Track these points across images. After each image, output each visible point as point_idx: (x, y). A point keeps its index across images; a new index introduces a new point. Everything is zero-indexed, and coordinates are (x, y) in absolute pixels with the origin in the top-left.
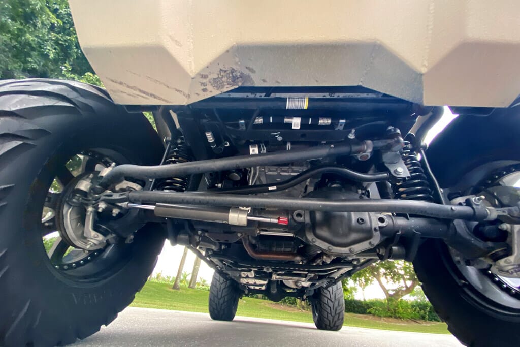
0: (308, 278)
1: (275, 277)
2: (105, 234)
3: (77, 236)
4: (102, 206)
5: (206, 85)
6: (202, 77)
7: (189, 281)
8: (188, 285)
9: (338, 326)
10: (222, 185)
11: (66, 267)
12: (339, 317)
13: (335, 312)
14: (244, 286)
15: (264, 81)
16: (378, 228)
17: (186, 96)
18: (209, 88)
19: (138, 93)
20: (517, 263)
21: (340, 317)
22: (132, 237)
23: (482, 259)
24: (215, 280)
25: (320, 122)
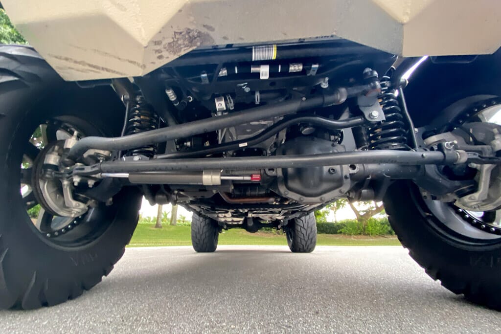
0: (282, 214)
1: (250, 215)
2: (84, 201)
3: (59, 207)
4: (77, 180)
5: (162, 52)
6: (155, 44)
7: (170, 220)
8: (169, 223)
9: (310, 249)
10: (191, 143)
11: (56, 234)
12: (311, 241)
13: (308, 238)
14: (222, 223)
15: (225, 38)
16: (348, 176)
17: (141, 67)
18: (165, 54)
19: (87, 67)
20: (481, 199)
21: (313, 241)
22: (111, 199)
23: (449, 194)
24: (194, 219)
25: (290, 68)
